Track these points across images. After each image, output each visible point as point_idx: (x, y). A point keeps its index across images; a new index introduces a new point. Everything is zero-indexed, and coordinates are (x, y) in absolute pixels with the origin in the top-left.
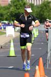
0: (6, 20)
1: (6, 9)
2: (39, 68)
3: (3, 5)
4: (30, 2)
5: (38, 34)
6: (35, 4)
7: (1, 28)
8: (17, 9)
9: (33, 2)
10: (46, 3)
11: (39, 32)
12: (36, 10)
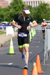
0: (6, 20)
1: (6, 11)
2: (36, 64)
3: (3, 7)
4: (28, 4)
5: (35, 34)
6: (33, 6)
7: (2, 28)
8: (16, 10)
9: (31, 5)
10: (42, 5)
11: (37, 31)
12: (33, 12)
